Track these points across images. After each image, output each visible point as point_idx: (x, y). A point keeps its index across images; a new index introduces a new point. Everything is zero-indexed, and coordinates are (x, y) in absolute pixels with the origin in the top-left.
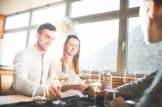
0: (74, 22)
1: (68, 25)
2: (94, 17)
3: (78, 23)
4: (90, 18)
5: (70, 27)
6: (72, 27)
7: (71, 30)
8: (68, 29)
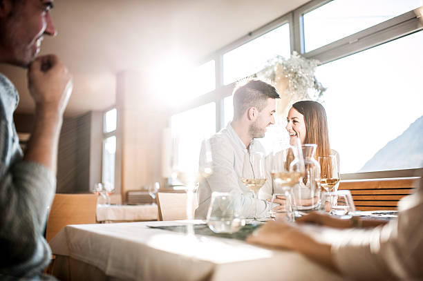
0: (309, 63)
1: (296, 73)
2: (359, 39)
3: (318, 62)
4: (351, 42)
5: (300, 76)
6: (304, 75)
7: (304, 82)
8: (296, 82)
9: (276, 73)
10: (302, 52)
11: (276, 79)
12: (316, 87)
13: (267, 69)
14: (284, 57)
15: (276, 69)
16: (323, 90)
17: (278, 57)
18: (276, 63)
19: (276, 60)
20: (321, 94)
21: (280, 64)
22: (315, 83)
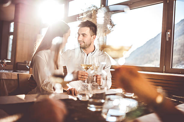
4: (129, 4)
9: (92, 14)
10: (106, 5)
11: (92, 17)
12: (111, 24)
13: (88, 12)
14: (97, 7)
15: (92, 12)
16: (114, 25)
17: (94, 6)
18: (93, 9)
19: (93, 8)
20: (112, 27)
21: (94, 10)
22: (111, 22)
